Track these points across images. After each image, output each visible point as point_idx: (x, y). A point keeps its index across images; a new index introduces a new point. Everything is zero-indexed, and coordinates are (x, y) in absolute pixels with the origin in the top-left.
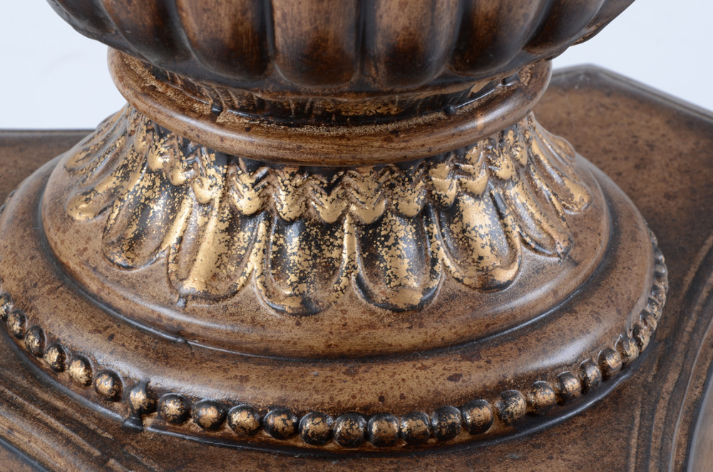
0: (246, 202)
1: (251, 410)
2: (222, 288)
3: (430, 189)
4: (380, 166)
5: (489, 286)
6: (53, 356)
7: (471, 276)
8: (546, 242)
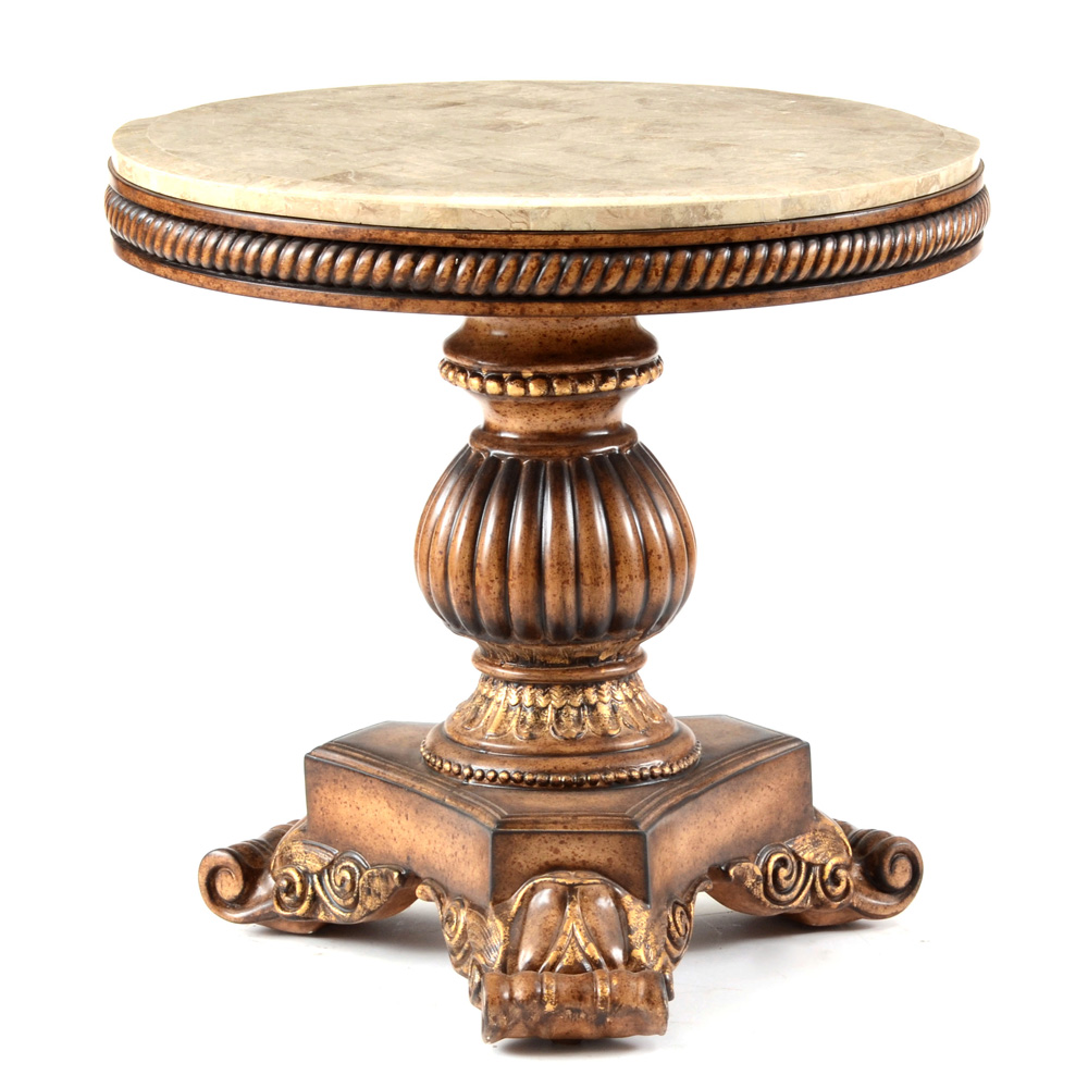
0: (514, 700)
1: (506, 772)
2: (501, 731)
3: (584, 698)
4: (565, 685)
5: (606, 736)
6: (439, 763)
7: (599, 731)
8: (634, 725)
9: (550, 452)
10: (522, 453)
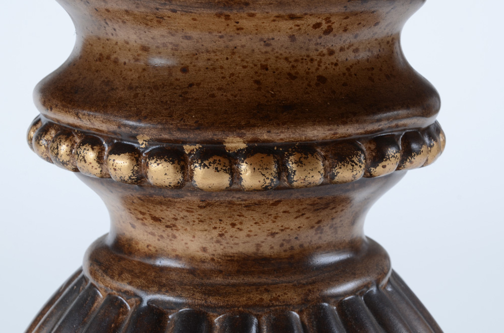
9: (266, 297)
10: (212, 300)
